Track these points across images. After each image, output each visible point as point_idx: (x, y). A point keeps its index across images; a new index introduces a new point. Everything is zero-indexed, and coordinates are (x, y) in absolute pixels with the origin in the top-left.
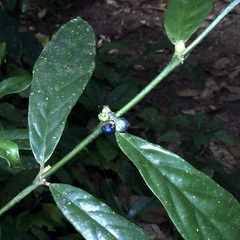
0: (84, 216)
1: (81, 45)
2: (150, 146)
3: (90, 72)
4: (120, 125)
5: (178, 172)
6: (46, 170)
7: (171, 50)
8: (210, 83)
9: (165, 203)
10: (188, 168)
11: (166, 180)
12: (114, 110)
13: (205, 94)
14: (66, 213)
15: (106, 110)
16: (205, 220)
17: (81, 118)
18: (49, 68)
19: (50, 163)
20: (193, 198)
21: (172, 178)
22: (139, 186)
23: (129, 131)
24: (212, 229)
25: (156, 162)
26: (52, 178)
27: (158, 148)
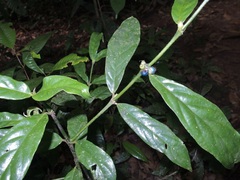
4: (151, 70)
10: (190, 92)
15: (143, 63)
16: (201, 121)
21: (181, 98)
25: (171, 89)
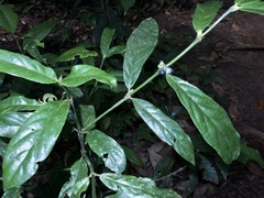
0: (149, 115)
1: (151, 31)
2: (183, 82)
3: (155, 44)
4: (169, 71)
5: (196, 95)
6: (131, 92)
7: (195, 35)
8: (214, 54)
9: (189, 110)
10: (201, 93)
11: (190, 99)
12: (166, 63)
13: (211, 59)
14: (140, 113)
15: (162, 63)
16: (209, 120)
17: (150, 67)
18: (135, 41)
19: (134, 88)
20: (203, 109)
21: (193, 98)
22: (176, 101)
23: (173, 74)
24: (212, 124)
25: (185, 90)
26: (135, 96)
27: (187, 83)
